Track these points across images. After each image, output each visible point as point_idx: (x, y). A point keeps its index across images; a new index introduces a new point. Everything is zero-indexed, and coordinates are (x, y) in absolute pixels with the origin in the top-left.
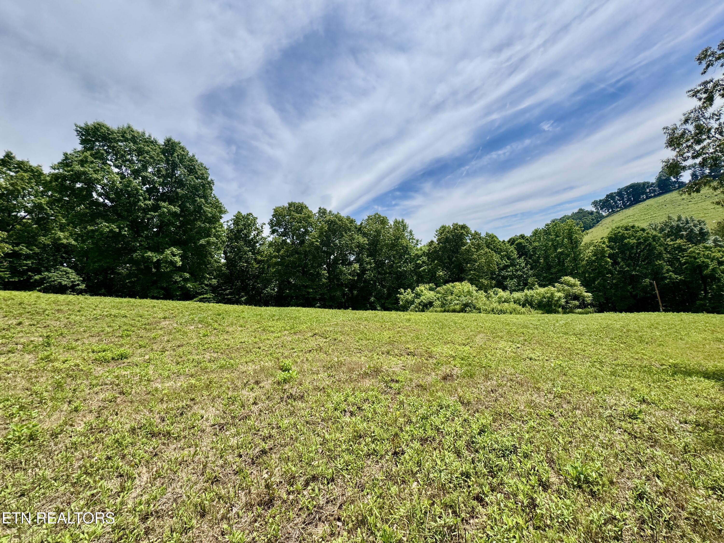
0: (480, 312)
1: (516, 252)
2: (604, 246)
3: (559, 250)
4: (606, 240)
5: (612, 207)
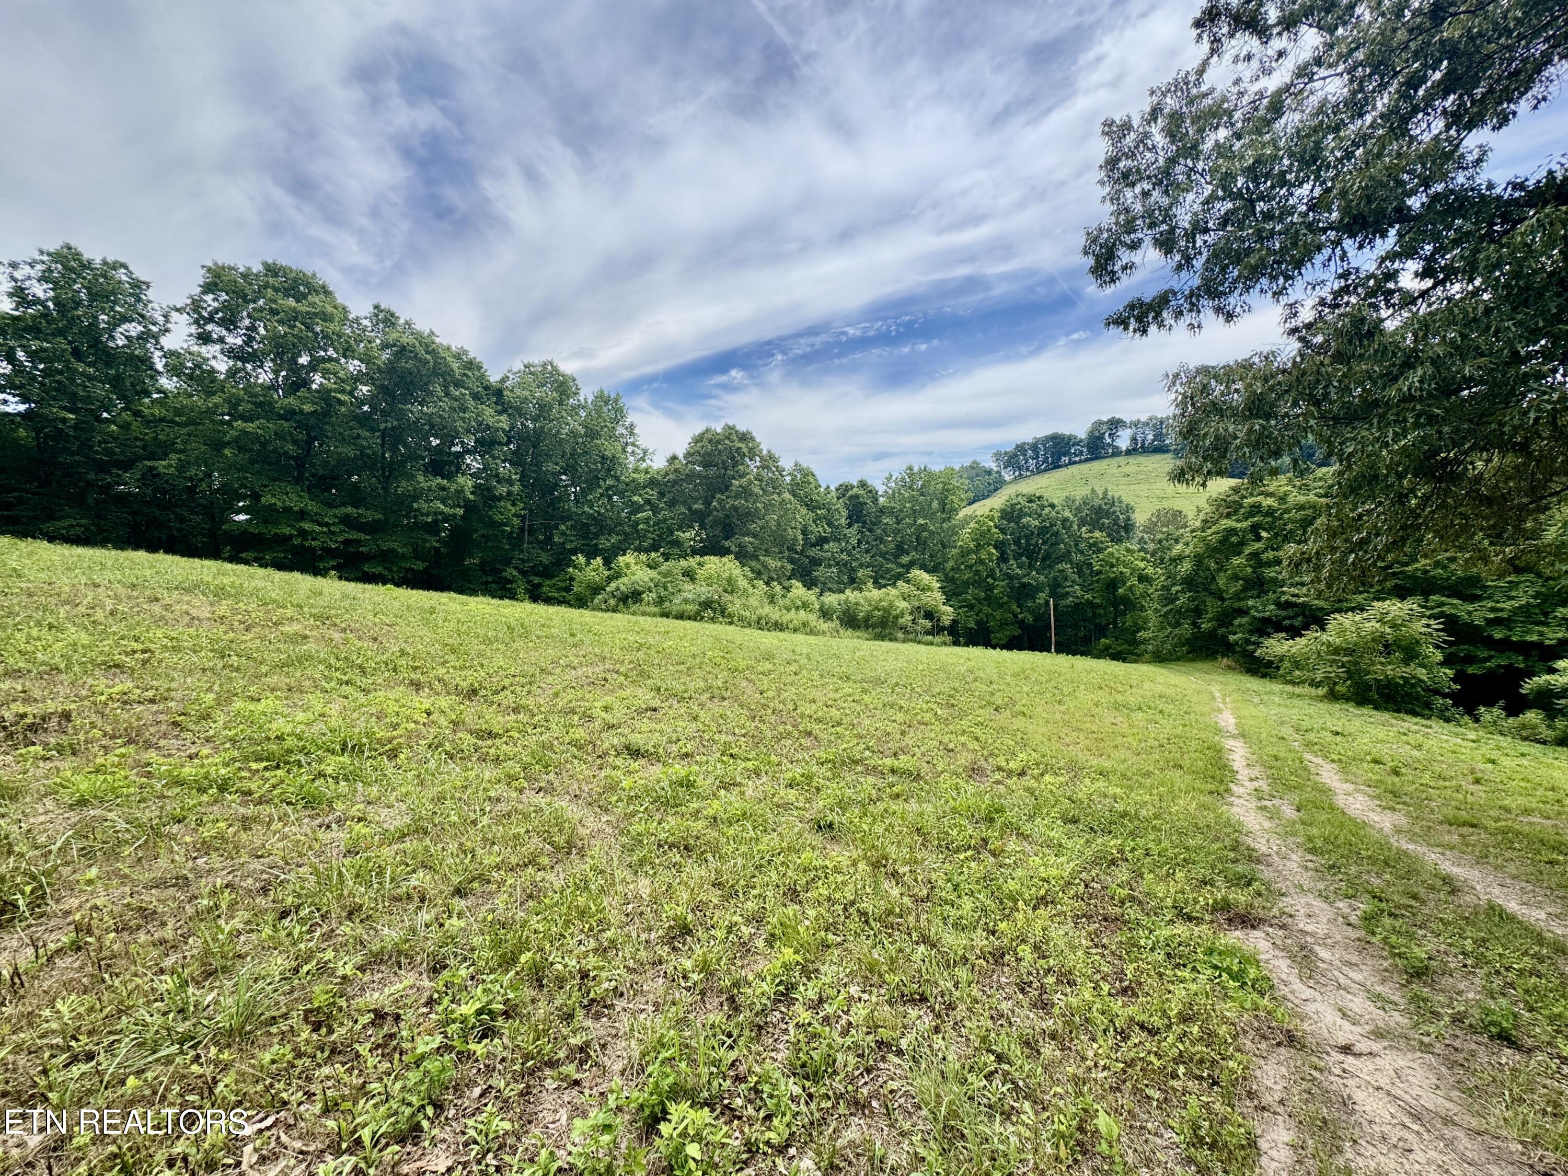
0: (731, 623)
1: (845, 513)
2: (991, 524)
3: (921, 521)
4: (997, 515)
5: (1020, 469)
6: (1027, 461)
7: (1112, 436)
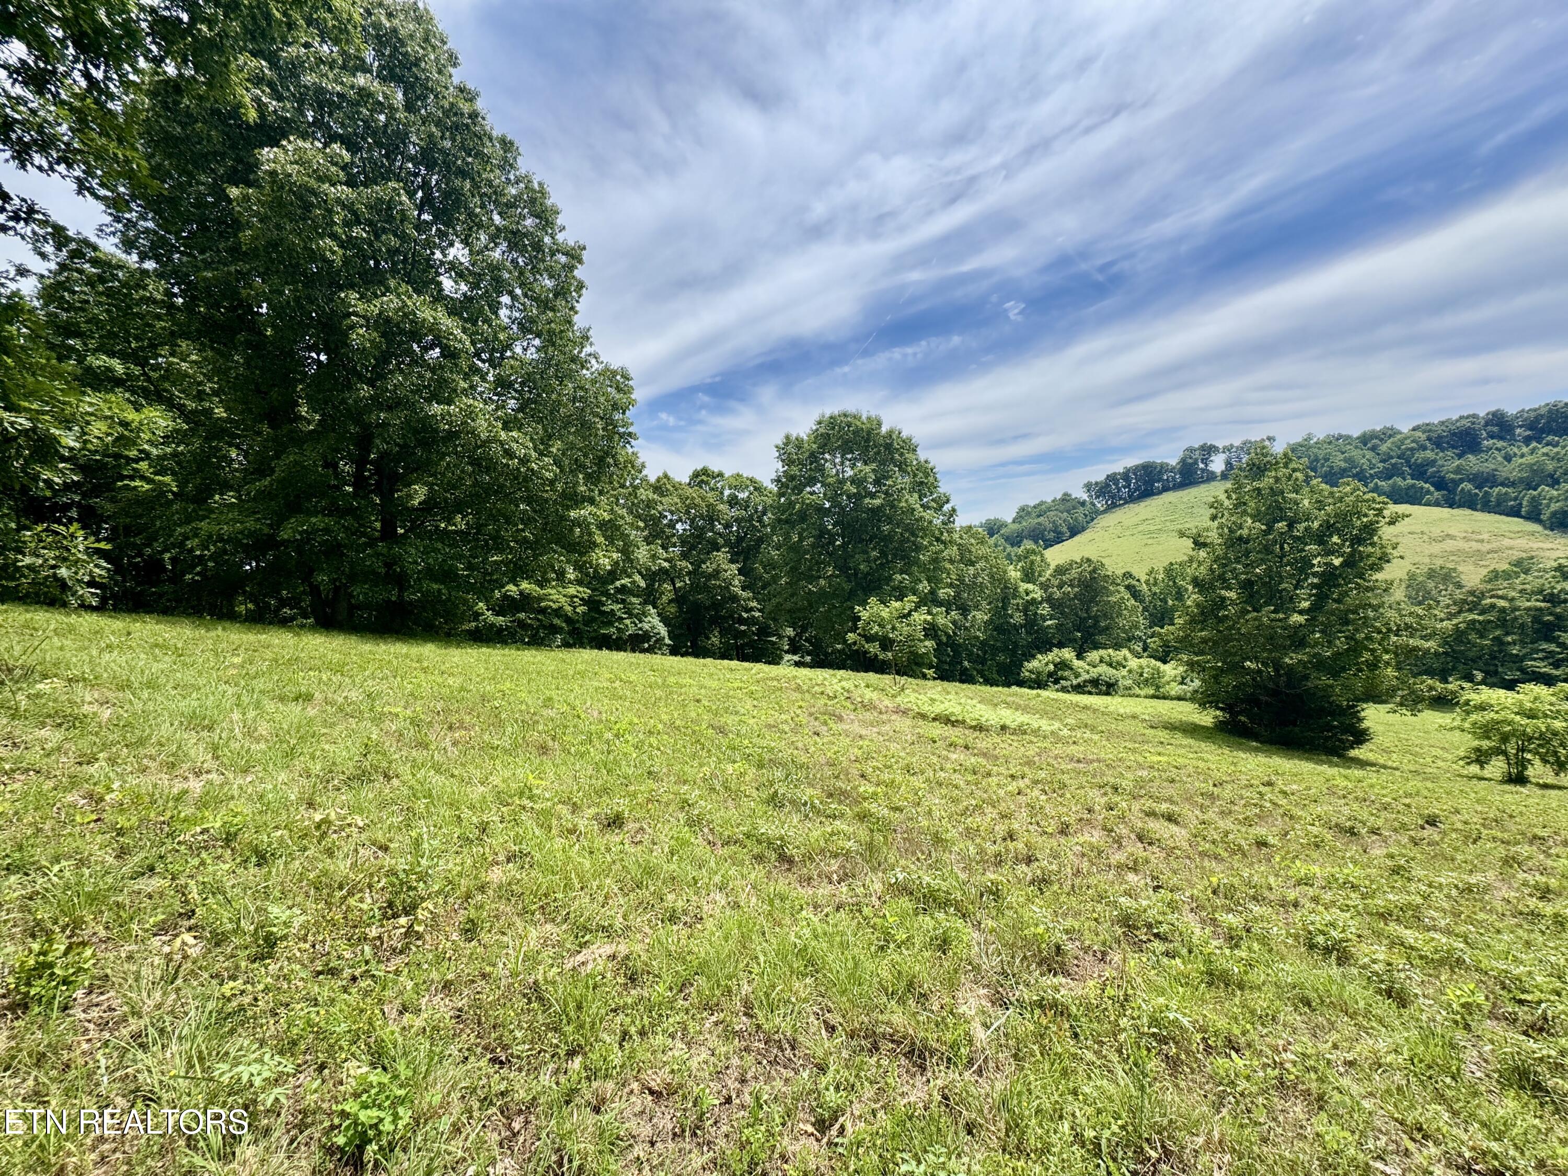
5: (1113, 497)
6: (1119, 490)
7: (1205, 461)
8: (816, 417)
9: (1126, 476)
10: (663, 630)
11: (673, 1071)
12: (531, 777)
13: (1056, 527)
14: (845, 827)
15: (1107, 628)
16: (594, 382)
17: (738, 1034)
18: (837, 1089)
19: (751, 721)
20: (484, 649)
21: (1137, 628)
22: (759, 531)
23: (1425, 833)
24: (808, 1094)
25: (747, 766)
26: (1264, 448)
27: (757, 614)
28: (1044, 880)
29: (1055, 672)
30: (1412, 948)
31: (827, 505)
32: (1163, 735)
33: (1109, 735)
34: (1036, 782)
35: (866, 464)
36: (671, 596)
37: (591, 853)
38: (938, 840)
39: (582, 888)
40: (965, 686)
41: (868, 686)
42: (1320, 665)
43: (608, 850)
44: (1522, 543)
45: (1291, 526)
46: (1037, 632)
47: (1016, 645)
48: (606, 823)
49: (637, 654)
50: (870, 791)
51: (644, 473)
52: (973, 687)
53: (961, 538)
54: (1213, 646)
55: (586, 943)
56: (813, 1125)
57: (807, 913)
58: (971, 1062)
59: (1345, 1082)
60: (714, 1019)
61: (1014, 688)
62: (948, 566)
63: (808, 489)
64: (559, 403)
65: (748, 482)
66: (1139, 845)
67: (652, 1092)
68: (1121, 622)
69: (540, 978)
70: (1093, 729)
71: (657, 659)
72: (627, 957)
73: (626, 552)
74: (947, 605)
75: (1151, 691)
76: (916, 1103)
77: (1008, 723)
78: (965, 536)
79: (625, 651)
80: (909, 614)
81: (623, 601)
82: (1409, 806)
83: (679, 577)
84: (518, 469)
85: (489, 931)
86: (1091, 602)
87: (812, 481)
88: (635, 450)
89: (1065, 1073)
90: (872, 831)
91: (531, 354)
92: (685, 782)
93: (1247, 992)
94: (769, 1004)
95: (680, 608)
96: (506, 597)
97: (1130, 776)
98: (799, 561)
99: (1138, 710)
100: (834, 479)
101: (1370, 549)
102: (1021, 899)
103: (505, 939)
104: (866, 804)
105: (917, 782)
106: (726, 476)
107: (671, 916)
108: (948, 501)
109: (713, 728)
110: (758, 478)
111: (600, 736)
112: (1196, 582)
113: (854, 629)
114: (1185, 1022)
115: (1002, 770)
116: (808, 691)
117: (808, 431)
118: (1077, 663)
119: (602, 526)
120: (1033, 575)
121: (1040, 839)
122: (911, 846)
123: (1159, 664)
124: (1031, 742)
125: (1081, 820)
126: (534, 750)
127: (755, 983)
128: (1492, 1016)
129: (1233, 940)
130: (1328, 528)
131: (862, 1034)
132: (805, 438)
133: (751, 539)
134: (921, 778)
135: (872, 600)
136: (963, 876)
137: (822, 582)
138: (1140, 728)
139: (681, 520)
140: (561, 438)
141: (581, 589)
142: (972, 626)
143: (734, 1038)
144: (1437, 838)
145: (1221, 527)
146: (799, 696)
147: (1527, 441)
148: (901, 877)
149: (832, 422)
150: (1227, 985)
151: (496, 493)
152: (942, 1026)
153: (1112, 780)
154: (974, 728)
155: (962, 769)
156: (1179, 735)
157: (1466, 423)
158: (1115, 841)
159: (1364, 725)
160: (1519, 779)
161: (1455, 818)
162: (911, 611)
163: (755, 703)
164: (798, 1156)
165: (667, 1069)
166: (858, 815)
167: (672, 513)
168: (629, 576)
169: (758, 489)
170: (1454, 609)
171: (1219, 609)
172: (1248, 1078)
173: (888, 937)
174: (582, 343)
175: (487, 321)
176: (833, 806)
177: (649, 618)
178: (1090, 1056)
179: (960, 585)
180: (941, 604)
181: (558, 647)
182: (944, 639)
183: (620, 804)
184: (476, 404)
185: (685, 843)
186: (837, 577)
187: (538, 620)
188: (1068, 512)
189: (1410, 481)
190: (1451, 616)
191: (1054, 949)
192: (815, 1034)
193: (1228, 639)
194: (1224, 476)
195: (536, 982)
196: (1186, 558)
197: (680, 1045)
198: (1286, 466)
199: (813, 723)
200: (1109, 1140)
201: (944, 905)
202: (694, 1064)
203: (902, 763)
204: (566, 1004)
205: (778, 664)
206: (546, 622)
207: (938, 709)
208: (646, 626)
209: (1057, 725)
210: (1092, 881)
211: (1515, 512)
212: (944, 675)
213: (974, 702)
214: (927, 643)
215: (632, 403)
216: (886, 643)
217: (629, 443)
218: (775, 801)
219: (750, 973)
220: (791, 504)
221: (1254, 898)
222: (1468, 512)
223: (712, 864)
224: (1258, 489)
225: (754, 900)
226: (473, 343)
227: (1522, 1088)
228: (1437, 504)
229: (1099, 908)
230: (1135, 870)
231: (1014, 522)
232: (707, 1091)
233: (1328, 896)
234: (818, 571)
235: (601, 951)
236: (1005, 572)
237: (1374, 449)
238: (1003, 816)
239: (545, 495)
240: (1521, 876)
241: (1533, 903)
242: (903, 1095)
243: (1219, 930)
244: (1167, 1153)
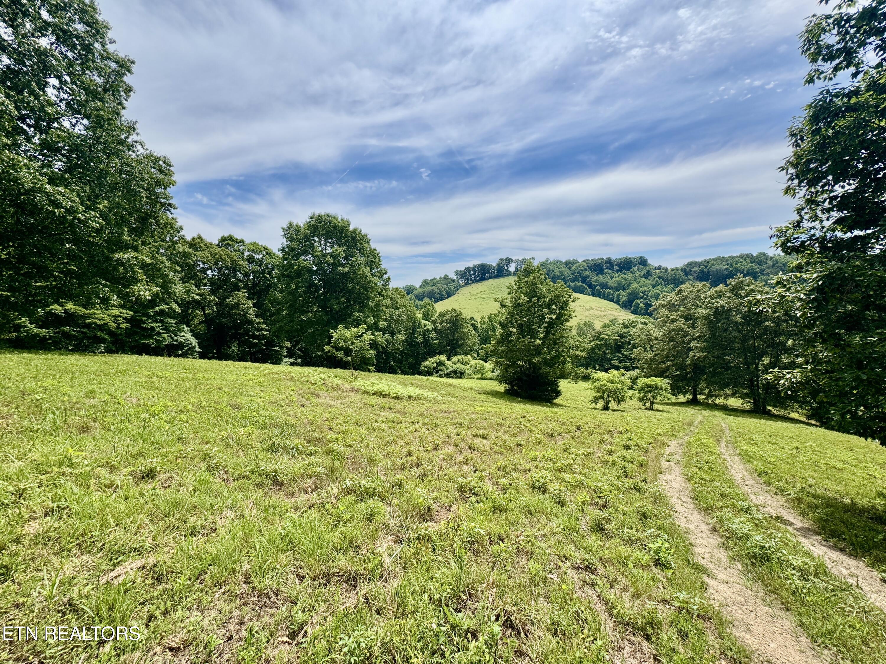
5: (467, 279)
6: (470, 276)
7: (508, 266)
8: (310, 214)
9: (474, 269)
10: (194, 342)
11: (189, 631)
12: (71, 450)
13: (441, 292)
14: (317, 460)
15: (462, 345)
16: (139, 162)
17: (240, 596)
18: (303, 611)
19: (259, 400)
20: (25, 355)
21: (475, 345)
22: (269, 280)
23: (576, 433)
24: (285, 619)
25: (254, 429)
26: (530, 263)
27: (266, 333)
28: (425, 474)
29: (437, 367)
30: (568, 482)
31: (315, 268)
32: (483, 397)
33: (459, 398)
34: (424, 425)
35: (340, 247)
36: (202, 319)
37: (126, 499)
38: (371, 461)
39: (117, 525)
40: (391, 375)
41: (336, 377)
42: (546, 363)
43: (142, 495)
44: (614, 313)
45: (538, 300)
46: (429, 346)
47: (418, 353)
48: (140, 476)
49: (172, 358)
50: (334, 437)
51: (182, 233)
52: (395, 376)
53: (392, 294)
54: (505, 354)
55: (119, 562)
56: (288, 636)
57: (291, 513)
58: (381, 577)
59: (541, 544)
60: (222, 590)
61: (417, 376)
62: (385, 309)
63: (303, 257)
64: (107, 173)
65: (262, 249)
66: (469, 451)
67: (171, 649)
68: (468, 342)
69: (75, 596)
70: (453, 396)
71: (188, 362)
72: (155, 565)
73: (165, 286)
74: (383, 331)
75: (480, 376)
76: (350, 606)
77: (412, 394)
78: (395, 293)
79: (162, 355)
80: (362, 335)
81: (161, 321)
82: (571, 422)
83: (208, 307)
84: (64, 217)
85: (24, 571)
86: (455, 331)
87: (306, 253)
88: (174, 216)
89: (427, 570)
90: (333, 460)
91: (79, 130)
92: (207, 443)
93: (508, 512)
94: (261, 573)
95: (209, 328)
96: (50, 314)
97: (467, 418)
98: (295, 301)
99: (474, 385)
100: (319, 254)
101: (566, 312)
102: (413, 486)
103: (41, 574)
104: (330, 445)
105: (362, 430)
106: (247, 242)
107: (192, 532)
108: (386, 273)
109: (231, 406)
110: (269, 246)
111: (138, 416)
112: (500, 323)
113: (328, 344)
114: (482, 532)
115: (408, 419)
116: (298, 380)
117: (304, 222)
118: (447, 363)
119: (144, 266)
120: (428, 316)
121: (424, 454)
122: (356, 466)
123: (483, 362)
124: (423, 404)
125: (444, 442)
126: (75, 430)
127: (253, 563)
128: (591, 504)
129: (504, 490)
130: (552, 302)
131: (321, 576)
132: (302, 226)
133: (263, 285)
134: (364, 427)
135: (340, 327)
136: (383, 478)
137: (310, 315)
138: (473, 394)
139: (211, 269)
140: (107, 198)
141: (124, 311)
142: (396, 343)
143: (236, 599)
144: (580, 434)
145: (512, 298)
146: (292, 383)
147: (617, 271)
148: (349, 484)
149: (320, 218)
150: (500, 511)
151: (41, 232)
152: (367, 561)
153: (459, 421)
154: (395, 398)
155: (386, 421)
156: (490, 397)
157: (599, 261)
158: (459, 451)
159: (559, 389)
160: (606, 408)
161: (586, 426)
162: (363, 333)
163: (262, 388)
164: (277, 657)
165: (185, 631)
166: (326, 452)
167: (204, 263)
168: (167, 304)
169: (269, 254)
170: (591, 339)
171: (509, 337)
172: (505, 552)
173: (339, 518)
174: (129, 132)
175: (32, 93)
176: (310, 448)
177: (183, 334)
178: (440, 558)
179: (391, 320)
180: (379, 330)
181: (102, 353)
182: (381, 350)
183: (153, 462)
184: (20, 159)
185: (204, 482)
186: (319, 312)
187: (82, 333)
188: (447, 285)
189: (581, 284)
190: (591, 342)
191: (427, 509)
192: (291, 584)
193: (512, 351)
194: (515, 274)
195: (71, 599)
196: (497, 312)
197: (195, 613)
198: (538, 272)
199: (301, 399)
200: (446, 597)
201: (371, 496)
202: (205, 623)
203: (354, 420)
204: (99, 609)
205: (279, 364)
206: (91, 334)
207: (376, 388)
208: (181, 339)
209: (436, 394)
210: (447, 472)
211: (612, 300)
212: (380, 369)
213: (396, 384)
214: (371, 352)
215: (171, 183)
216: (348, 352)
217: (169, 210)
218: (273, 449)
219: (249, 556)
220: (291, 266)
221: (514, 470)
222: (598, 298)
223: (226, 493)
224: (527, 282)
225: (255, 511)
226: (17, 108)
227: (597, 531)
228: (589, 295)
229: (449, 485)
230: (467, 464)
231: (420, 287)
232: (215, 636)
233: (541, 465)
234: (308, 308)
235: (132, 566)
236: (415, 314)
237: (569, 268)
238: (407, 444)
239: (91, 239)
240: (604, 447)
241: (607, 457)
242: (342, 604)
243: (500, 487)
244: (471, 595)
